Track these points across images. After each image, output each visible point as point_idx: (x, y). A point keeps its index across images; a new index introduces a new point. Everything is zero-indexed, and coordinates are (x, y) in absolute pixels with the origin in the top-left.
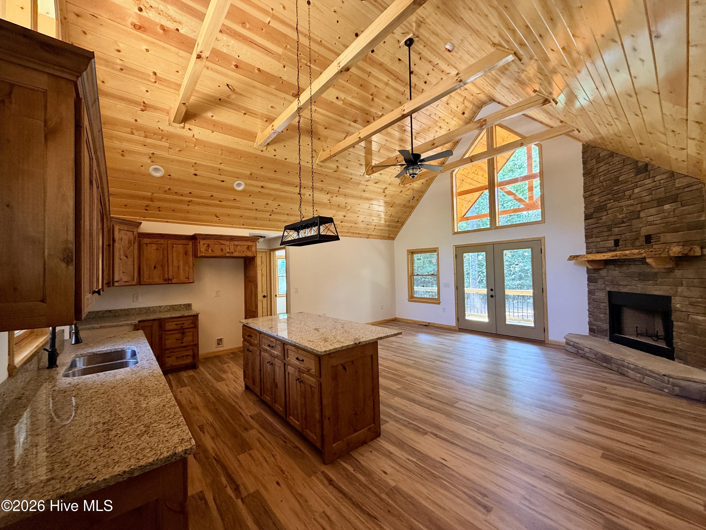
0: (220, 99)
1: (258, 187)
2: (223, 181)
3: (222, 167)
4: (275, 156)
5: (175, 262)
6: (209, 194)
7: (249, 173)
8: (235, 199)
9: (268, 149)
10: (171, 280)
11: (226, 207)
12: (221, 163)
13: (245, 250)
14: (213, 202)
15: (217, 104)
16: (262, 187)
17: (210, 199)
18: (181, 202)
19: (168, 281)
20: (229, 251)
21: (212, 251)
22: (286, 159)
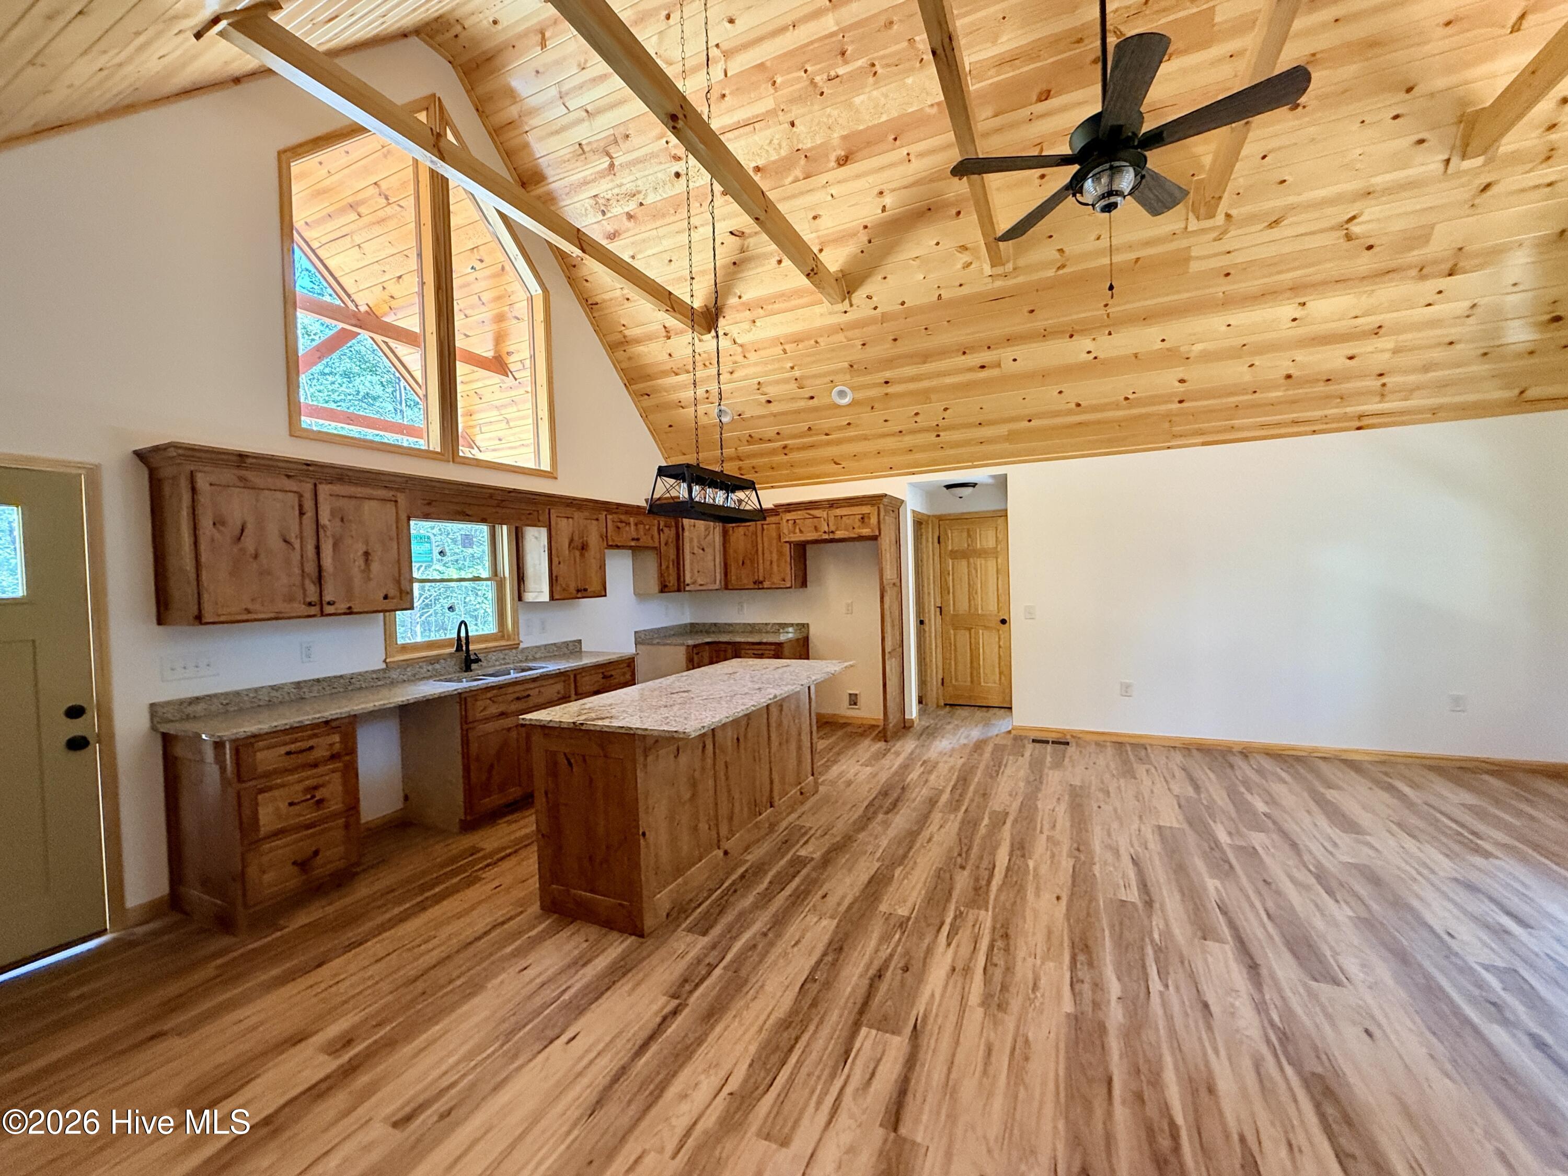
0: (735, 263)
1: (875, 385)
2: (812, 398)
3: (797, 373)
4: (875, 308)
5: (767, 555)
6: (804, 426)
7: (846, 365)
8: (849, 424)
9: (854, 302)
10: (761, 583)
11: (839, 442)
12: (792, 368)
13: (857, 524)
14: (815, 438)
15: (735, 273)
16: (887, 382)
17: (811, 436)
18: (773, 452)
19: (758, 585)
20: (826, 529)
21: (801, 531)
22: (903, 303)
